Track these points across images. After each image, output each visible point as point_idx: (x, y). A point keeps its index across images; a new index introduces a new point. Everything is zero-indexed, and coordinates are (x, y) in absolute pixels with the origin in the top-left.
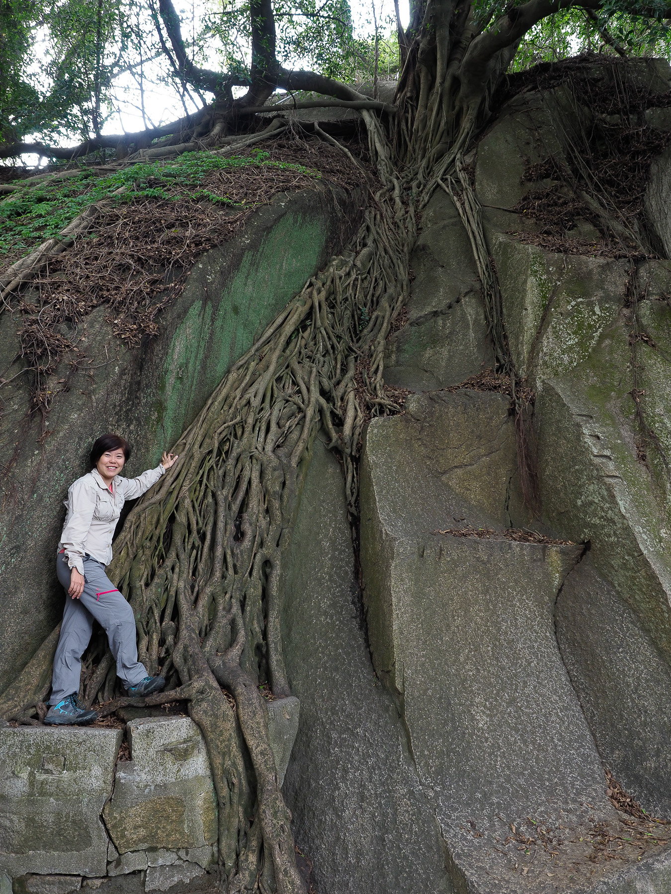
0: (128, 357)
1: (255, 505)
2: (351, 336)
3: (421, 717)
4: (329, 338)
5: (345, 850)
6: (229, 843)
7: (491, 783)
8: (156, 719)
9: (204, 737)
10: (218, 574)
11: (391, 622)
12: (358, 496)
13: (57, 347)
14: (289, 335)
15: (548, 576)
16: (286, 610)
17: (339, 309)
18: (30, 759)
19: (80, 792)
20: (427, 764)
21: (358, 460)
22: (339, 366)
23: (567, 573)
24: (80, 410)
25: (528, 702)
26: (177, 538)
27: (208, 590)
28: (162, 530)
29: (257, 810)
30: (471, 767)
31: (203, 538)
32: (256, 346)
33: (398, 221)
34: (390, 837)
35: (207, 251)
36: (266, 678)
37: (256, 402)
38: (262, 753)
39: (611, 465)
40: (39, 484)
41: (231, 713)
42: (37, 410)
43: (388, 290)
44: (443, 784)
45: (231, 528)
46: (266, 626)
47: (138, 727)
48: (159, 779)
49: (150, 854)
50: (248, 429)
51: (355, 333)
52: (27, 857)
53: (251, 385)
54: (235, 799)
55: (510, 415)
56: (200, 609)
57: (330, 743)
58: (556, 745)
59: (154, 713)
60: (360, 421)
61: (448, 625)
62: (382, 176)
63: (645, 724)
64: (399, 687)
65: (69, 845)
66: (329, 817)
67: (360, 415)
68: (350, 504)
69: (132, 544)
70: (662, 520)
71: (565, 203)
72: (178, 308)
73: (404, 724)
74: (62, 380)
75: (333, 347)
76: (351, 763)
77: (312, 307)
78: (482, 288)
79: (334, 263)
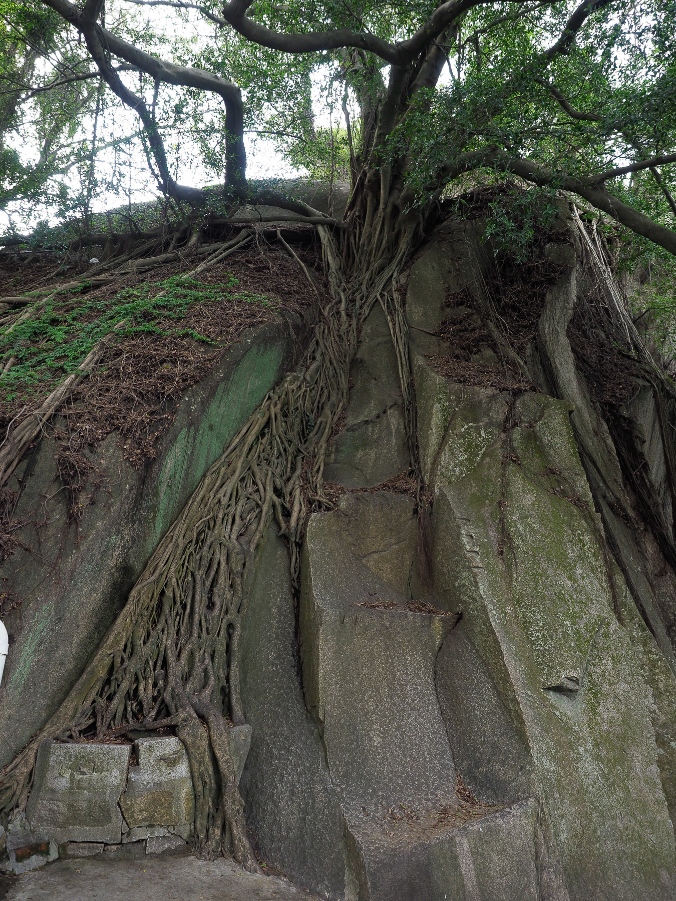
0: (135, 476)
1: (222, 581)
2: (300, 438)
3: (335, 738)
4: (282, 442)
5: (280, 828)
6: (201, 822)
7: (379, 782)
8: (154, 738)
9: (187, 751)
10: (195, 635)
11: (318, 671)
12: (300, 573)
13: (84, 469)
14: (251, 443)
15: (432, 637)
16: (243, 660)
17: (290, 419)
18: (71, 765)
19: (105, 787)
20: (337, 770)
21: (300, 545)
22: (289, 466)
23: (445, 636)
24: (103, 519)
25: (410, 728)
26: (166, 608)
27: (188, 647)
28: (155, 602)
29: (222, 801)
30: (367, 772)
31: (184, 607)
32: (226, 454)
33: (342, 334)
34: (310, 817)
35: (192, 386)
36: (228, 711)
37: (224, 501)
38: (226, 762)
39: (478, 559)
40: (75, 574)
41: (205, 734)
42: (73, 519)
43: (331, 398)
44: (347, 783)
45: (205, 599)
46: (229, 673)
47: (143, 744)
48: (156, 779)
49: (149, 829)
50: (219, 522)
51: (303, 436)
52: (68, 830)
53: (221, 486)
54: (207, 793)
55: (414, 513)
56: (182, 661)
57: (272, 757)
58: (426, 758)
59: (153, 735)
60: (303, 514)
61: (358, 674)
62: (332, 289)
63: (483, 743)
64: (321, 717)
65: (96, 822)
66: (270, 806)
67: (304, 509)
68: (293, 580)
69: (135, 613)
70: (509, 600)
71: (474, 330)
72: (170, 436)
73: (323, 743)
74: (90, 496)
75: (285, 450)
76: (286, 770)
77: (270, 418)
78: (403, 403)
79: (288, 379)
